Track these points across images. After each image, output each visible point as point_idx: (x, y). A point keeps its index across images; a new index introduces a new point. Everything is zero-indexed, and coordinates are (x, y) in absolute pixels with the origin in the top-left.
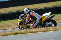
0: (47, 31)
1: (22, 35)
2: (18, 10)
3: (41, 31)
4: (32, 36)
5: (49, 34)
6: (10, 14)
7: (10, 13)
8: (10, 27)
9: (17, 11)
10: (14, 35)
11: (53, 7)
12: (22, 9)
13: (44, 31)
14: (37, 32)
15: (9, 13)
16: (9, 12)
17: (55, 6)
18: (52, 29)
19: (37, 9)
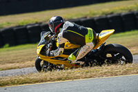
0: (66, 79)
3: (51, 80)
5: (70, 86)
11: (82, 20)
12: (5, 23)
13: (60, 79)
14: (42, 81)
17: (86, 17)
18: (78, 75)
19: (41, 23)
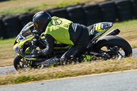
1: (40, 82)
2: (30, 10)
4: (72, 85)
6: (7, 21)
7: (6, 18)
8: (7, 61)
9: (26, 14)
10: (19, 82)
15: (4, 19)
16: (4, 16)
